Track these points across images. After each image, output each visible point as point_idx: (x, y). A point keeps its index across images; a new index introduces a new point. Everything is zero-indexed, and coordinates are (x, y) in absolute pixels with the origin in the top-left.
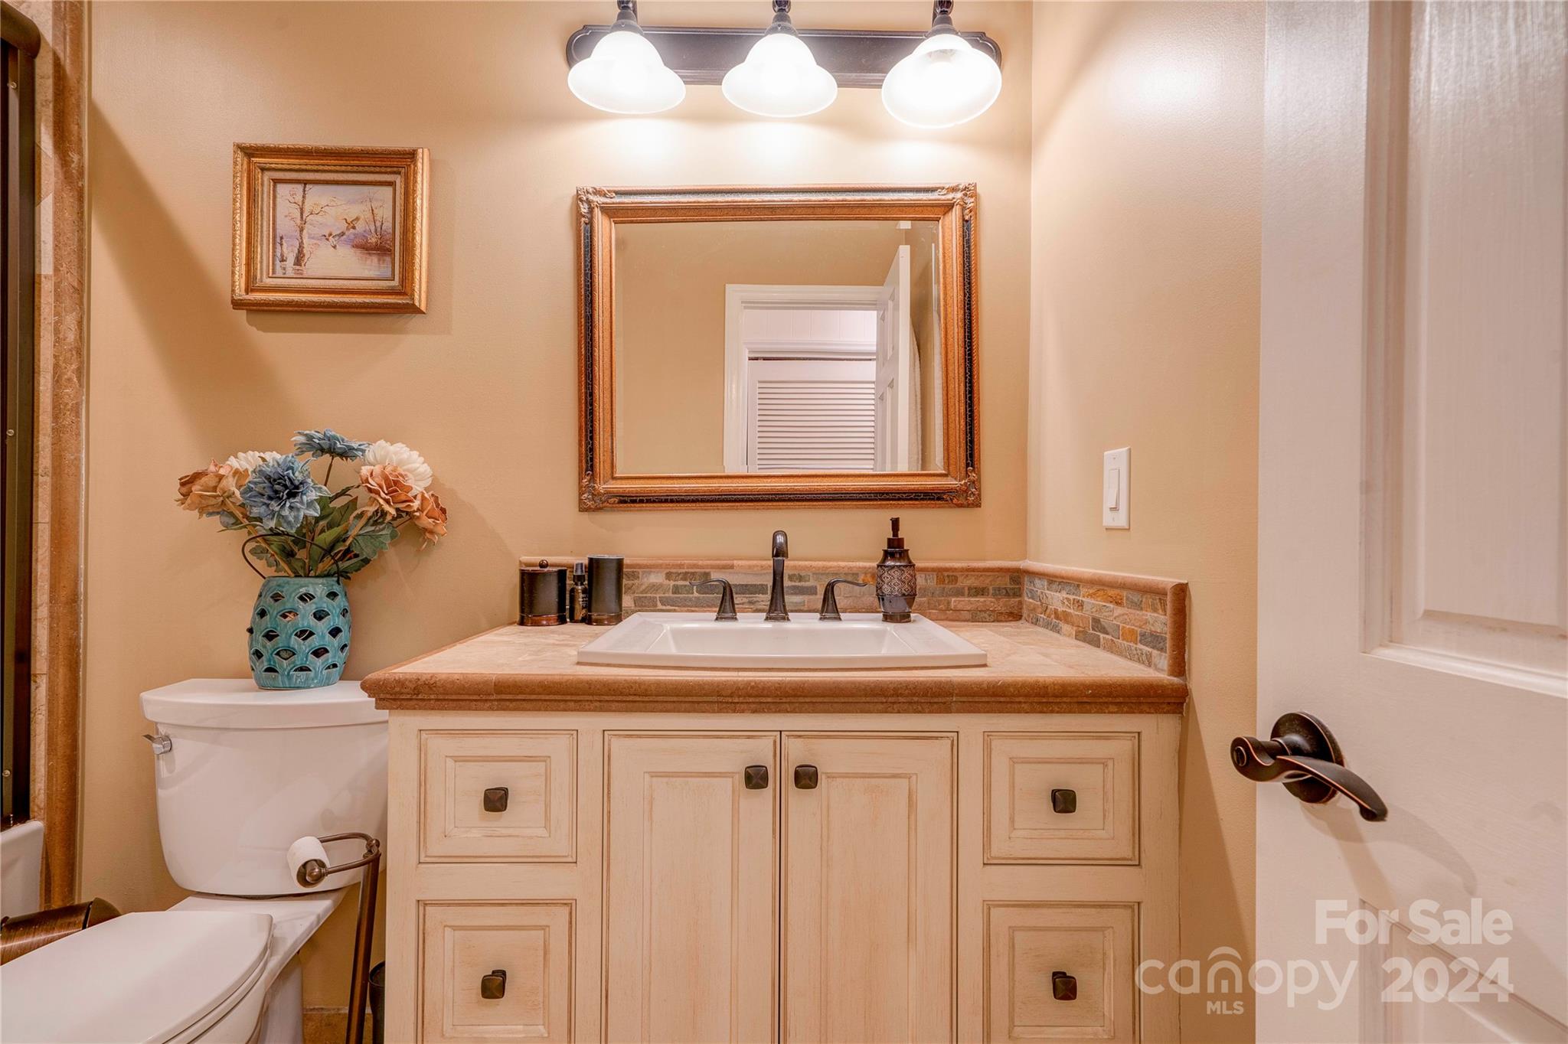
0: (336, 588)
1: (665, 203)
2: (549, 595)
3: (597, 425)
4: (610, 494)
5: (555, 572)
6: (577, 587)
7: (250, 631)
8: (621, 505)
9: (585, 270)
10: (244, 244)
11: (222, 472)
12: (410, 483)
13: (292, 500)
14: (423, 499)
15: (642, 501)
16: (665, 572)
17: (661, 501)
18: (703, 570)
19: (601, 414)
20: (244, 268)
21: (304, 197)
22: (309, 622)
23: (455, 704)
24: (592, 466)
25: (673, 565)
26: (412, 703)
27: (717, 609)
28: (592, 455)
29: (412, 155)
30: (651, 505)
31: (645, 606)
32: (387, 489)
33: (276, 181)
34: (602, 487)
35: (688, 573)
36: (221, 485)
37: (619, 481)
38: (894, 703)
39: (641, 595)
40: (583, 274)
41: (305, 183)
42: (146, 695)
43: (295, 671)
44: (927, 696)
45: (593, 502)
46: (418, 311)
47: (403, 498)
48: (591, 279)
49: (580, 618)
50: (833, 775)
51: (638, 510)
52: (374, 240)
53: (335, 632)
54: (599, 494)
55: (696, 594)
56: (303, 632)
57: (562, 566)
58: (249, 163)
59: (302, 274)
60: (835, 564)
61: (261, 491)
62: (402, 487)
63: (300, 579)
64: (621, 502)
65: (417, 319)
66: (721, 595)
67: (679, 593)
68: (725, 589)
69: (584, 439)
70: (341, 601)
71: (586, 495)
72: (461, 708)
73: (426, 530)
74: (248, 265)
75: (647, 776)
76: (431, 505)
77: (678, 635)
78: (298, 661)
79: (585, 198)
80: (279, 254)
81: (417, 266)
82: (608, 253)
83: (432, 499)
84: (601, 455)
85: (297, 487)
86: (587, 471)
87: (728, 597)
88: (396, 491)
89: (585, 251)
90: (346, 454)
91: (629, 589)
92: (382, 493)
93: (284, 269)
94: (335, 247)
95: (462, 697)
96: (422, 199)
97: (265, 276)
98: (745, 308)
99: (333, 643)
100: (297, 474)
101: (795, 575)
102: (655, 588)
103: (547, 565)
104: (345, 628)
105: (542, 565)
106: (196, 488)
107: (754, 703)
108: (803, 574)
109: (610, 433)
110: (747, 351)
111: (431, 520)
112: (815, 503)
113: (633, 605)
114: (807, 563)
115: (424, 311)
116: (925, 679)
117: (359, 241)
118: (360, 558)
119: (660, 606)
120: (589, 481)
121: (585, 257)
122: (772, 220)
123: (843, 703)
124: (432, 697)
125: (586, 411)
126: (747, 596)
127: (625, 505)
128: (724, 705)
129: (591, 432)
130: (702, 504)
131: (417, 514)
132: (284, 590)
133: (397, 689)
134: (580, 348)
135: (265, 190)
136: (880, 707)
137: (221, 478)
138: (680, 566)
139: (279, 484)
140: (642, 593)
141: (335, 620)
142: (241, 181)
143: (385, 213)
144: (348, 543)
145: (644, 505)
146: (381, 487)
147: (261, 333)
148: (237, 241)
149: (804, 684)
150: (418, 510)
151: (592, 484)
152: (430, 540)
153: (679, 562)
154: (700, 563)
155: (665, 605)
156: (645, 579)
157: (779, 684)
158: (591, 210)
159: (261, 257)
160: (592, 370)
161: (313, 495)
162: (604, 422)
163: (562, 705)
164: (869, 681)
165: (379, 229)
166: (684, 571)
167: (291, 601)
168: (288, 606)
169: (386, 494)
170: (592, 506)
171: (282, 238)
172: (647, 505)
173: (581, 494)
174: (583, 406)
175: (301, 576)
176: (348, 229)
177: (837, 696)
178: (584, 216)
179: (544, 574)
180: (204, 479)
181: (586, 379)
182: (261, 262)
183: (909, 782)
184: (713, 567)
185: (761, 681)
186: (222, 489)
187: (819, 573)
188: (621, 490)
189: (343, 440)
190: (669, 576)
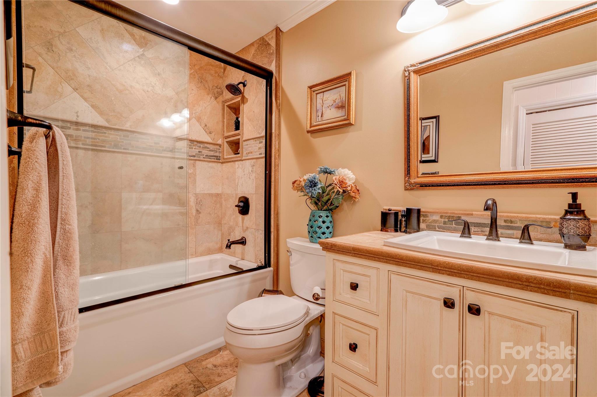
0: (329, 214)
1: (441, 61)
2: (391, 221)
3: (411, 157)
4: (416, 184)
5: (394, 213)
6: (402, 219)
7: (308, 225)
8: (421, 188)
9: (407, 98)
10: (309, 114)
11: (301, 180)
12: (347, 181)
13: (315, 188)
14: (352, 187)
15: (429, 186)
16: (440, 215)
17: (438, 186)
18: (458, 215)
19: (413, 152)
20: (309, 121)
21: (323, 96)
22: (321, 224)
23: (342, 252)
24: (409, 173)
25: (443, 212)
26: (331, 250)
27: (461, 232)
28: (409, 168)
29: (350, 74)
30: (434, 187)
31: (431, 229)
32: (340, 184)
33: (317, 94)
34: (412, 181)
35: (450, 216)
36: (300, 184)
37: (420, 178)
38: (528, 286)
39: (429, 224)
40: (406, 99)
41: (323, 92)
42: (288, 240)
43: (318, 238)
44: (550, 286)
45: (410, 187)
46: (352, 125)
47: (345, 186)
48: (409, 100)
49: (403, 231)
50: (492, 313)
51: (428, 190)
52: (340, 104)
53: (328, 228)
54: (412, 183)
55: (454, 225)
56: (320, 227)
57: (397, 211)
58: (311, 90)
59: (322, 120)
60: (534, 216)
61: (308, 185)
62: (344, 183)
63: (319, 211)
64: (421, 186)
65: (352, 127)
66: (463, 227)
67: (446, 224)
68: (465, 224)
69: (406, 162)
70: (330, 219)
71: (407, 184)
72: (344, 254)
73: (353, 197)
74: (310, 120)
75: (404, 291)
76: (354, 189)
77: (439, 241)
78: (318, 235)
79: (407, 70)
80: (317, 115)
81: (351, 110)
82: (416, 89)
83: (355, 187)
84: (413, 168)
85: (316, 184)
86: (407, 175)
87: (466, 228)
88: (342, 184)
89: (407, 90)
90: (330, 173)
91: (424, 221)
92: (338, 185)
93: (319, 119)
94: (330, 109)
95: (344, 251)
96: (353, 87)
97: (314, 122)
98: (515, 90)
99: (327, 231)
100: (316, 180)
101: (508, 220)
102: (435, 221)
103: (391, 210)
104: (331, 227)
105: (389, 210)
106: (295, 185)
107: (449, 271)
108: (513, 220)
109: (416, 160)
110: (525, 110)
111: (354, 194)
112: (520, 185)
113: (426, 228)
114: (515, 215)
115: (354, 124)
116: (549, 277)
117: (337, 106)
118: (335, 205)
119: (437, 229)
120: (408, 179)
121: (407, 92)
122: (497, 51)
123: (495, 280)
124: (336, 249)
125: (407, 152)
126: (480, 228)
127: (423, 188)
128: (435, 270)
129: (409, 160)
130: (457, 187)
131: (350, 191)
132: (315, 214)
133: (327, 245)
134: (405, 128)
135: (314, 97)
136: (519, 286)
137: (300, 181)
138: (446, 213)
139: (312, 183)
140: (429, 223)
141: (328, 224)
142: (309, 96)
143: (343, 95)
144: (331, 200)
145: (430, 187)
146: (338, 183)
147: (313, 139)
148: (308, 114)
149: (473, 267)
150: (350, 190)
151: (409, 180)
152: (354, 200)
153: (446, 211)
154: (456, 212)
155: (440, 229)
156: (431, 218)
157: (460, 265)
158: (409, 73)
159: (313, 117)
160: (409, 136)
161: (319, 186)
162: (414, 155)
163: (374, 259)
164: (511, 272)
165: (342, 101)
166: (449, 215)
167: (317, 218)
168: (316, 219)
169: (339, 185)
170: (409, 188)
171: (318, 110)
172: (432, 187)
173: (405, 184)
174: (406, 150)
175: (319, 210)
176: (334, 103)
177: (492, 276)
178: (407, 77)
179: (389, 214)
180: (297, 182)
181: (407, 140)
182: (313, 119)
183: (541, 329)
184: (462, 214)
185: (451, 262)
186: (301, 185)
187: (521, 220)
188: (420, 182)
189: (329, 169)
190: (441, 217)
